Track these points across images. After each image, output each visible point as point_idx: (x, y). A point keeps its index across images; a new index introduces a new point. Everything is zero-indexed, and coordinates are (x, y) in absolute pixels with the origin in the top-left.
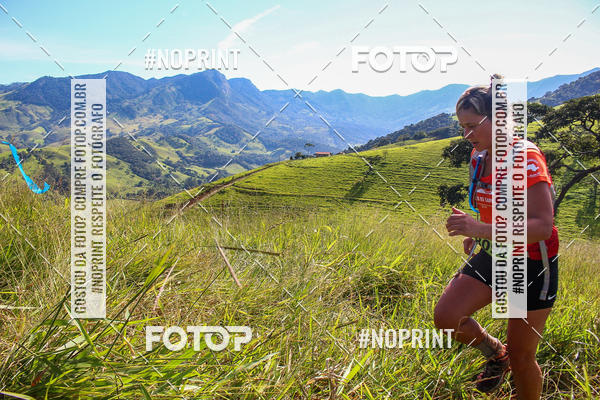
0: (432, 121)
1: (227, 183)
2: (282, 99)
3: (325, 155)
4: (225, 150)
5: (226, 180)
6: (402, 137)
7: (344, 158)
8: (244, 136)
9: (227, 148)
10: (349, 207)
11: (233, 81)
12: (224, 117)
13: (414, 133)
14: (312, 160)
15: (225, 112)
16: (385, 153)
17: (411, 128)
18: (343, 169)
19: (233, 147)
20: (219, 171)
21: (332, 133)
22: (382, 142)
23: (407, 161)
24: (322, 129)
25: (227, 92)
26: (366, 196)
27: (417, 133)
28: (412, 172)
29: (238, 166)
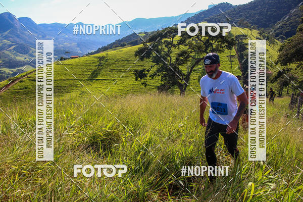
0: (129, 37)
1: (24, 76)
2: (50, 28)
3: (76, 58)
4: (21, 58)
5: (23, 74)
6: (115, 46)
7: (86, 58)
8: (31, 49)
9: (21, 56)
10: (91, 83)
11: (21, 19)
12: (18, 40)
13: (120, 43)
14: (69, 60)
15: (18, 36)
16: (107, 54)
17: (119, 41)
18: (86, 64)
19: (25, 56)
20: (19, 70)
21: (78, 45)
22: (105, 49)
23: (118, 57)
24: (74, 44)
25: (18, 25)
26: (99, 77)
27: (122, 43)
28: (121, 63)
29: (29, 66)
